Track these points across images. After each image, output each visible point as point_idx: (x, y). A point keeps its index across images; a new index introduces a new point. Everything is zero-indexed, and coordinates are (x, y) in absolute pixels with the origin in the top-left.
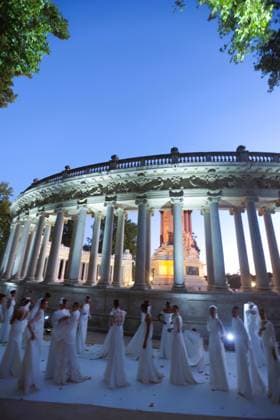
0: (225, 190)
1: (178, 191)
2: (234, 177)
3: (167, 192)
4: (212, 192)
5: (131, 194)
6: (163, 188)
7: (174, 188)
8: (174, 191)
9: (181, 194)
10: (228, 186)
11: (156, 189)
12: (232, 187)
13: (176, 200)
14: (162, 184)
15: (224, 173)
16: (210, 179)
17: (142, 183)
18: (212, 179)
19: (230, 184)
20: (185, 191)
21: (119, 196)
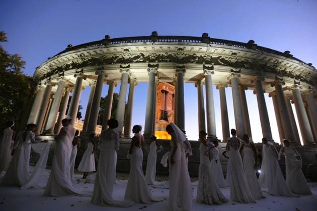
0: (243, 70)
1: (210, 66)
2: (248, 61)
3: (201, 66)
4: (234, 70)
5: (171, 64)
6: (198, 62)
7: (206, 63)
8: (207, 66)
9: (212, 68)
10: (244, 67)
11: (193, 62)
12: (247, 68)
13: (208, 72)
14: (197, 59)
15: (242, 57)
16: (232, 61)
17: (181, 56)
18: (234, 61)
19: (246, 65)
20: (215, 67)
21: (160, 64)
